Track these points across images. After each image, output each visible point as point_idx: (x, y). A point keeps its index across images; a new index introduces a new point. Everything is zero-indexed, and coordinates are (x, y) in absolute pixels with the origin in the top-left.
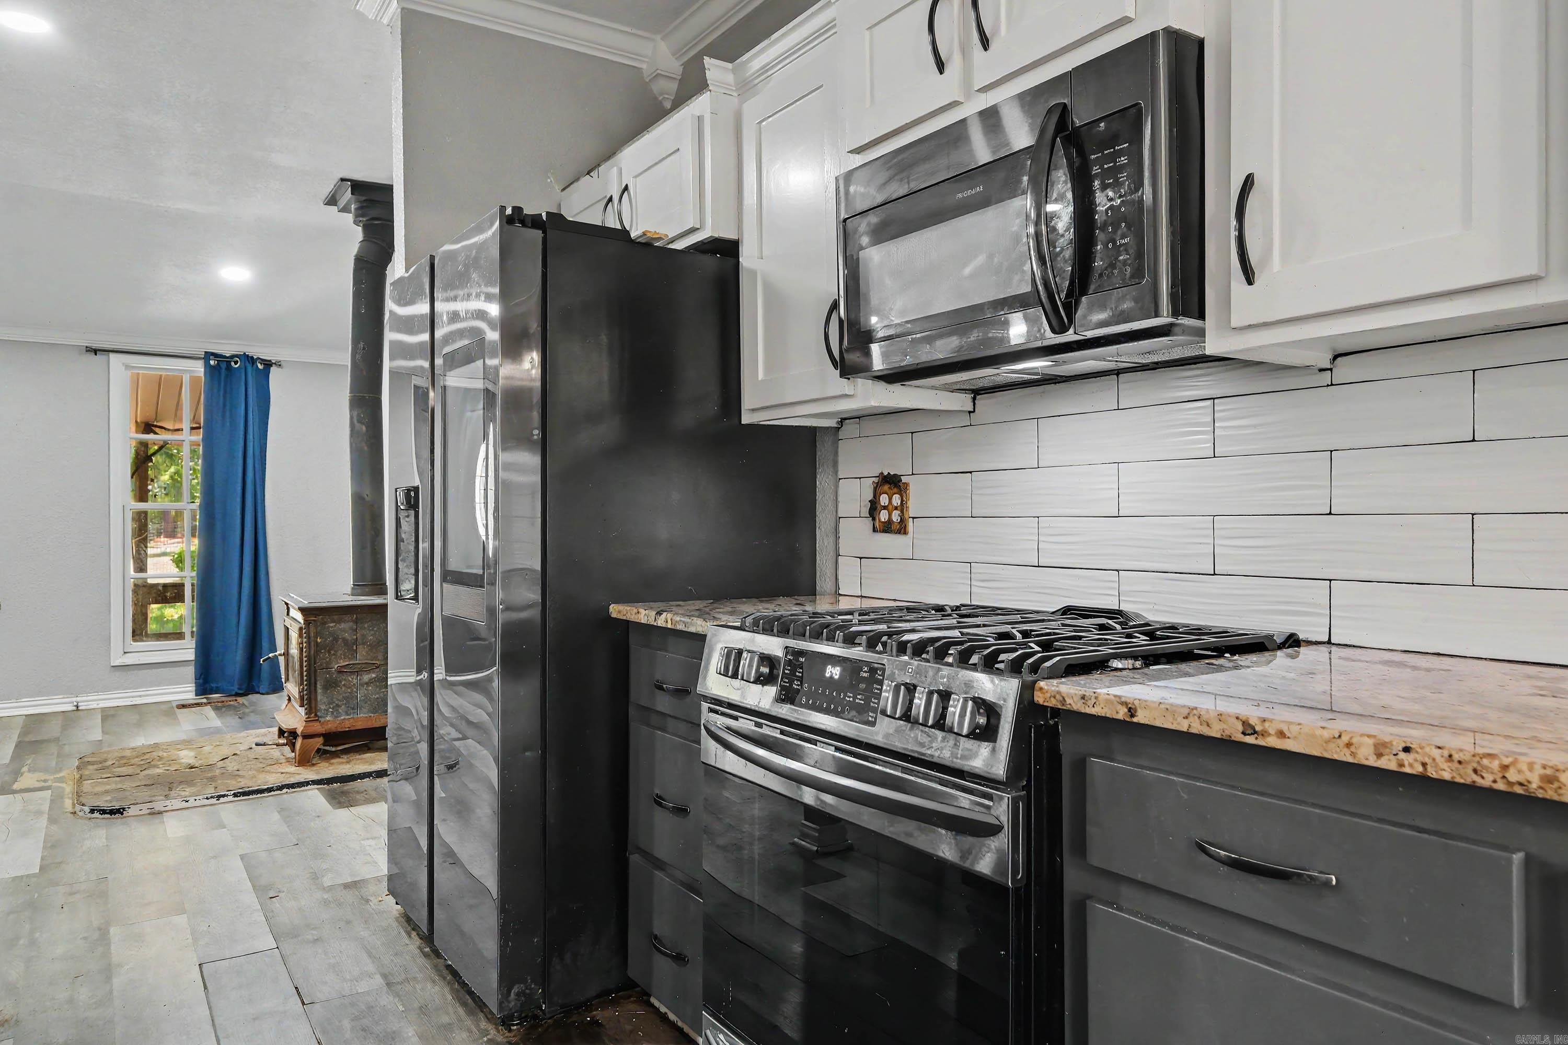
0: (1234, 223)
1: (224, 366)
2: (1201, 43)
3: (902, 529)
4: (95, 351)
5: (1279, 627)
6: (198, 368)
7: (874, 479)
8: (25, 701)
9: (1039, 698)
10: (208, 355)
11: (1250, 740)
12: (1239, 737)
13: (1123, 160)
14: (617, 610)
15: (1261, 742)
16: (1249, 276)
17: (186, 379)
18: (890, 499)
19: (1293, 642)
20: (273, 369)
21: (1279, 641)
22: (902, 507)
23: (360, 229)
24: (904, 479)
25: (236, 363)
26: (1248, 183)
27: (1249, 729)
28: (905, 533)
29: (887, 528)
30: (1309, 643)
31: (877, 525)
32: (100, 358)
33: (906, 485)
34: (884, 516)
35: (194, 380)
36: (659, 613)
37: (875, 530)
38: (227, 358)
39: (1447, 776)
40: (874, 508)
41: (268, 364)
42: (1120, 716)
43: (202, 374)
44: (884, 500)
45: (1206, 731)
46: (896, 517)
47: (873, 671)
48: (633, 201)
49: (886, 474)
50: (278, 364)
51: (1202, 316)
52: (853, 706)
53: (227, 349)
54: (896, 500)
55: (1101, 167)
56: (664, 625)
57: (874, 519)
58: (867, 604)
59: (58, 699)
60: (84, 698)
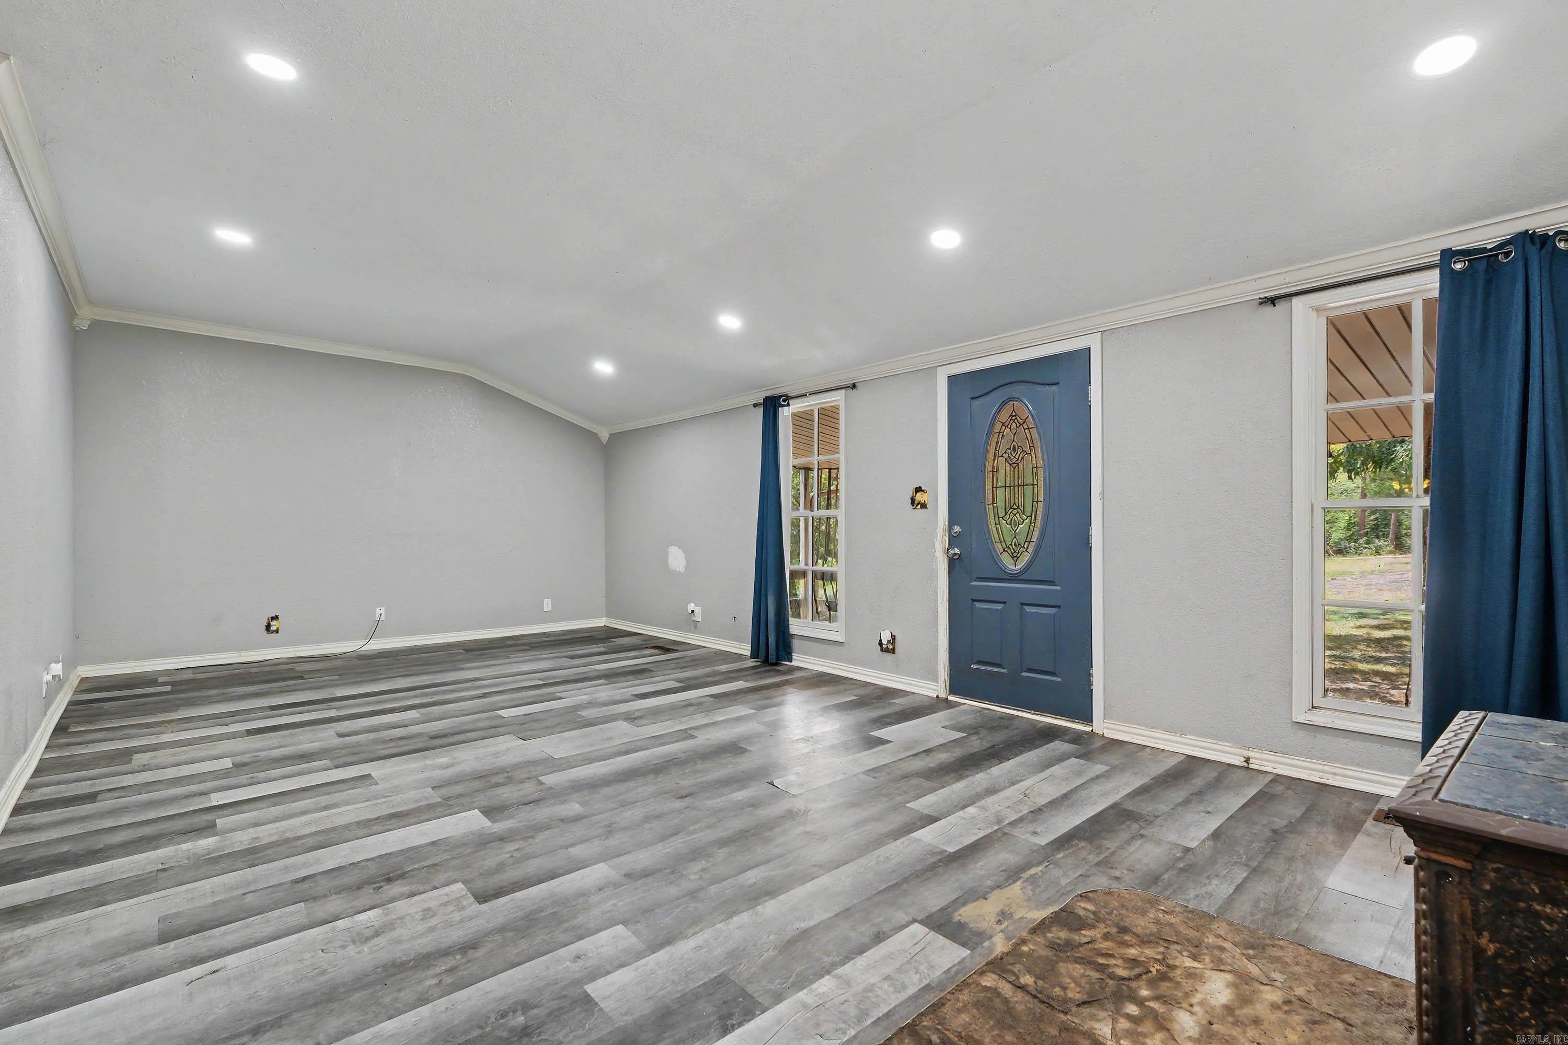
1: (1482, 266)
4: (1272, 301)
8: (1189, 739)
25: (1507, 254)
32: (1281, 306)
38: (1490, 250)
59: (1224, 746)
60: (1258, 755)
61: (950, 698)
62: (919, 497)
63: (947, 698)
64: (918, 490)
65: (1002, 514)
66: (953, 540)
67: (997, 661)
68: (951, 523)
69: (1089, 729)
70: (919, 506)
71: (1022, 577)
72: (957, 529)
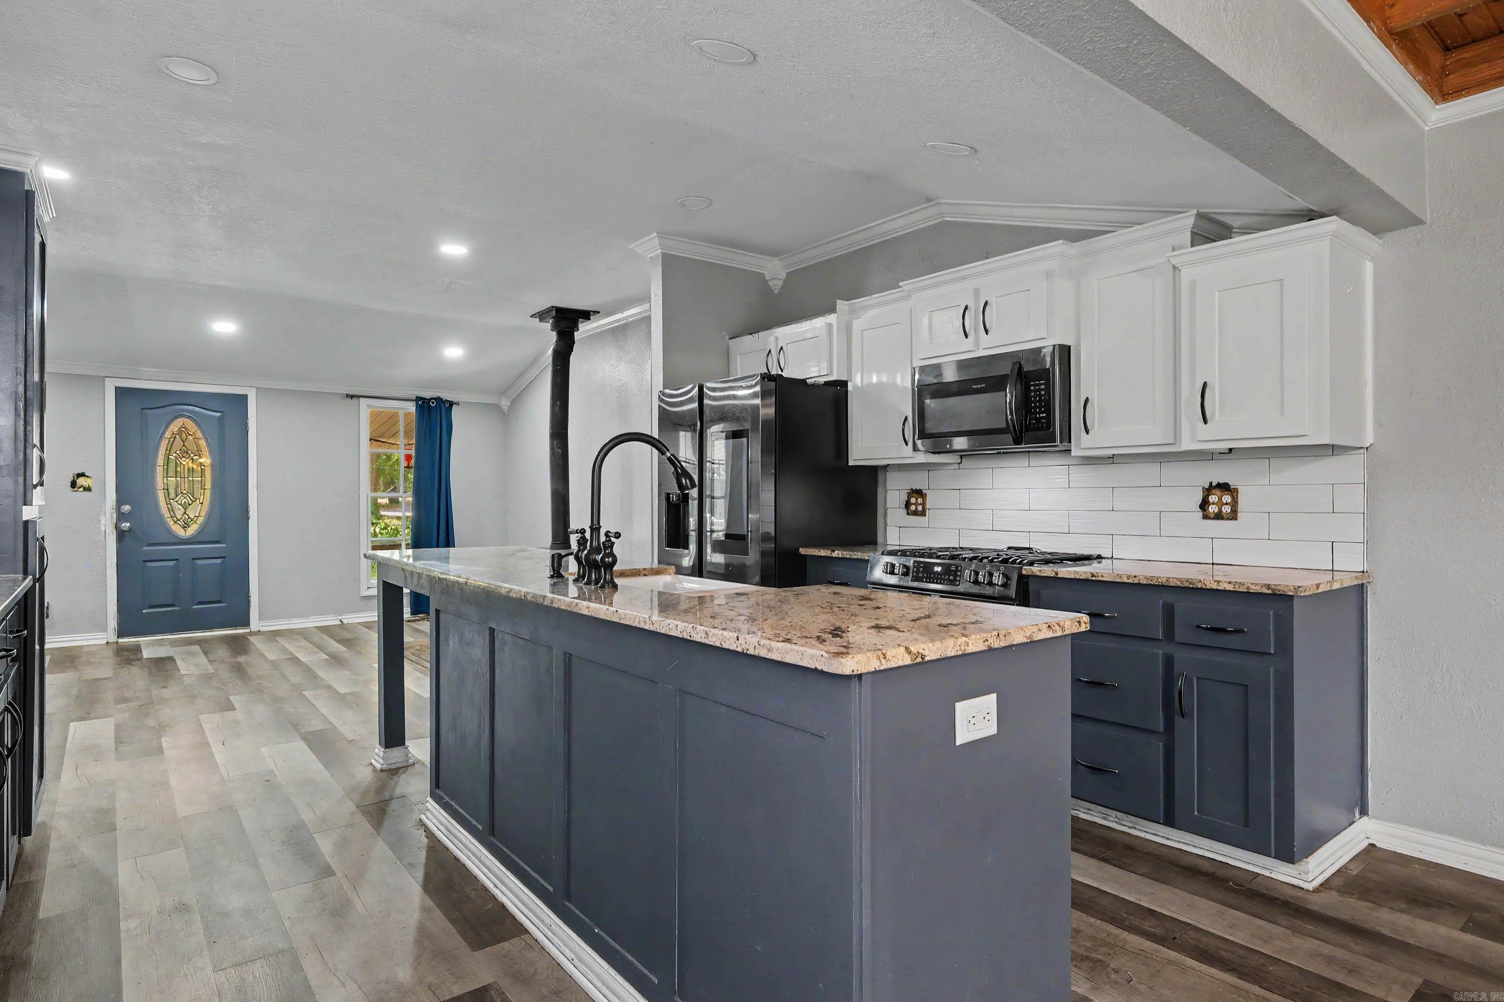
0: (1082, 410)
1: (426, 405)
2: (1070, 347)
3: (923, 513)
4: (352, 397)
5: (1094, 552)
6: (412, 408)
7: (907, 491)
8: (312, 618)
9: (1024, 572)
10: (418, 398)
11: (1094, 578)
12: (1090, 578)
13: (1043, 387)
14: (802, 551)
15: (1097, 579)
16: (1087, 432)
17: (401, 414)
18: (917, 500)
19: (1099, 557)
20: (454, 407)
21: (1095, 557)
22: (923, 504)
23: (555, 333)
24: (924, 491)
25: (433, 403)
26: (1087, 400)
27: (1093, 575)
28: (925, 515)
29: (915, 513)
30: (1105, 558)
31: (910, 511)
32: (355, 400)
33: (926, 494)
34: (913, 508)
35: (407, 415)
36: (833, 551)
37: (908, 514)
38: (428, 400)
39: (1145, 582)
40: (908, 505)
41: (451, 404)
42: (1052, 575)
43: (414, 411)
44: (913, 500)
45: (1081, 577)
46: (920, 508)
47: (957, 567)
48: (786, 355)
49: (914, 489)
50: (457, 404)
51: (1070, 442)
52: (949, 580)
53: (427, 394)
54: (920, 500)
55: (1035, 388)
56: (837, 556)
57: (908, 510)
58: (902, 548)
59: (330, 617)
60: (345, 617)
61: (120, 640)
62: (81, 481)
63: (117, 641)
64: (80, 475)
65: (172, 495)
66: (121, 516)
67: (171, 603)
68: (120, 502)
69: (249, 630)
70: (81, 489)
71: (196, 540)
72: (126, 508)
